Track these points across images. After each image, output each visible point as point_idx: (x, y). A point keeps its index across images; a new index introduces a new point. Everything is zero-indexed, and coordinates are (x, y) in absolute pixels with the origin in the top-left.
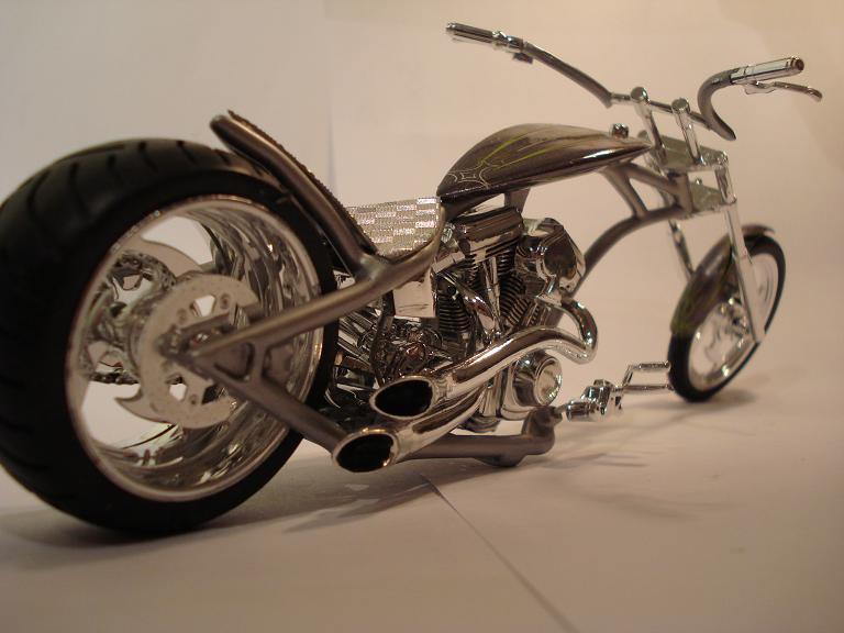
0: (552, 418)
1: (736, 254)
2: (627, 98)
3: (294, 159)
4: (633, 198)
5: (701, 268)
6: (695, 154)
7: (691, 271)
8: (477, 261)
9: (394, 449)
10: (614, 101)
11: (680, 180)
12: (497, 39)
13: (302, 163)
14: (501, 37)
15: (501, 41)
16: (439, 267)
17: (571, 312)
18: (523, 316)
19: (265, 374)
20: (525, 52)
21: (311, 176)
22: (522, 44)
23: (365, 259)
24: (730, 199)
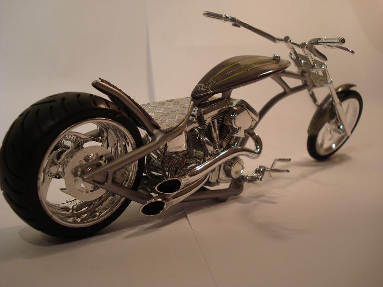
0: (242, 181)
1: (334, 102)
2: (282, 40)
3: (126, 95)
4: (283, 84)
5: (322, 104)
6: (312, 64)
7: (318, 106)
8: (207, 122)
9: (165, 207)
10: (277, 41)
11: (306, 75)
12: (224, 18)
13: (129, 95)
14: (226, 17)
15: (226, 18)
16: (188, 129)
17: (252, 137)
18: (230, 140)
19: (113, 181)
20: (237, 23)
21: (133, 101)
22: (235, 20)
23: (155, 131)
24: (329, 81)
